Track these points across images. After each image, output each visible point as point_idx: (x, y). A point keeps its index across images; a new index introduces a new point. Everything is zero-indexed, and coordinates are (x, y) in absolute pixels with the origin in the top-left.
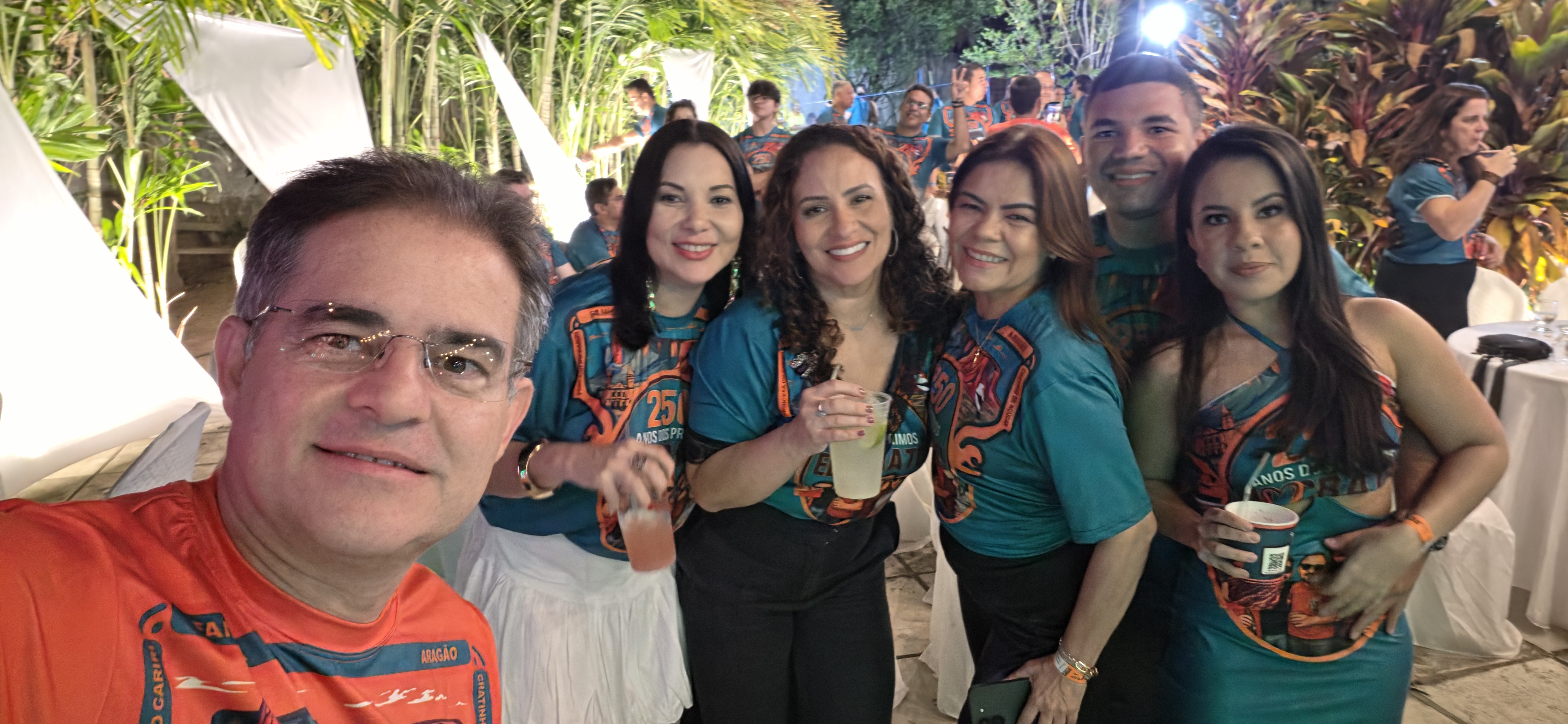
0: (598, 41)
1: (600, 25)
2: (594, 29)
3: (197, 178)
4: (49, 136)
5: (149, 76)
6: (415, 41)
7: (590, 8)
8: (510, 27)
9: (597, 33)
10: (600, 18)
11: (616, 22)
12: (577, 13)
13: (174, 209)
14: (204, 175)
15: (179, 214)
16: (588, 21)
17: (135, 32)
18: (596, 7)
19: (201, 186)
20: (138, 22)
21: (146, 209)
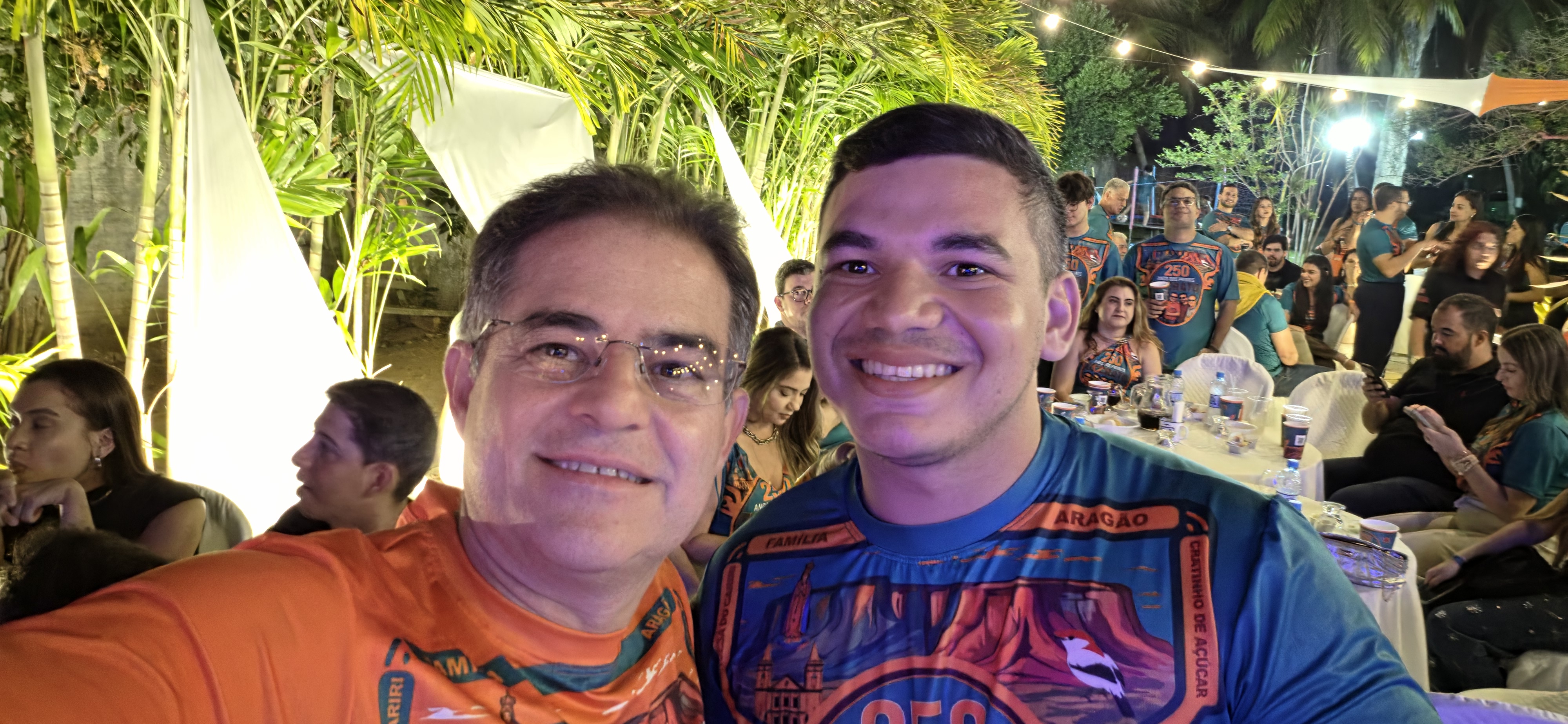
0: (819, 119)
1: (824, 102)
2: (816, 107)
3: (421, 240)
4: (286, 186)
5: (390, 128)
6: (643, 108)
7: (816, 84)
8: (728, 100)
9: (820, 110)
10: (825, 95)
11: (839, 100)
12: (802, 89)
13: (392, 273)
14: (427, 238)
15: (397, 279)
16: (812, 97)
17: (382, 82)
18: (821, 84)
19: (424, 250)
20: (388, 70)
21: (366, 272)
